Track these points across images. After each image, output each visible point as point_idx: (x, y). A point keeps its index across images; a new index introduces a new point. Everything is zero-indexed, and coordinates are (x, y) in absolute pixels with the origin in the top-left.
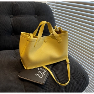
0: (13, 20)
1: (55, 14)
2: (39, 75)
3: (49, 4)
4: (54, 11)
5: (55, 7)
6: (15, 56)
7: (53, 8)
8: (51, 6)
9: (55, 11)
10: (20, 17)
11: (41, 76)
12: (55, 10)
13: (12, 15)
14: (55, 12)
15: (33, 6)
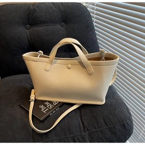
0: (30, 32)
1: (96, 22)
2: (44, 108)
9: (96, 18)
13: (28, 26)
14: (95, 20)
15: (59, 9)
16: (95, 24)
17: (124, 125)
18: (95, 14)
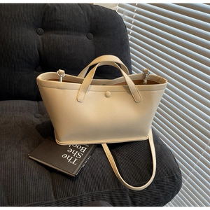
0: (42, 39)
1: (132, 35)
2: (69, 158)
3: (122, 12)
4: (130, 28)
5: (134, 20)
6: (39, 115)
7: (130, 22)
8: (125, 17)
9: (133, 29)
10: (58, 36)
11: (72, 160)
12: (133, 26)
13: (40, 30)
14: (131, 31)
15: (88, 14)
16: (130, 37)
17: (173, 177)
18: (134, 24)
